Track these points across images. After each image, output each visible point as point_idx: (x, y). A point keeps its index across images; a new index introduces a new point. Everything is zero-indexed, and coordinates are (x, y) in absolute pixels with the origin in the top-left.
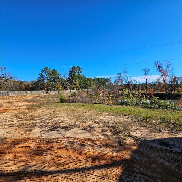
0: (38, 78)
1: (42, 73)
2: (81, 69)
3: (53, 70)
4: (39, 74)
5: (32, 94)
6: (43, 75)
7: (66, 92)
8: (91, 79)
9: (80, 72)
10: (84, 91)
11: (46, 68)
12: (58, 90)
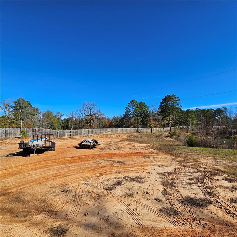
0: (124, 113)
1: (128, 107)
2: (178, 98)
3: (141, 103)
4: (125, 109)
5: (123, 133)
6: (129, 110)
7: (158, 130)
8: (192, 111)
9: (175, 102)
10: (181, 129)
11: (132, 101)
12: (151, 128)
